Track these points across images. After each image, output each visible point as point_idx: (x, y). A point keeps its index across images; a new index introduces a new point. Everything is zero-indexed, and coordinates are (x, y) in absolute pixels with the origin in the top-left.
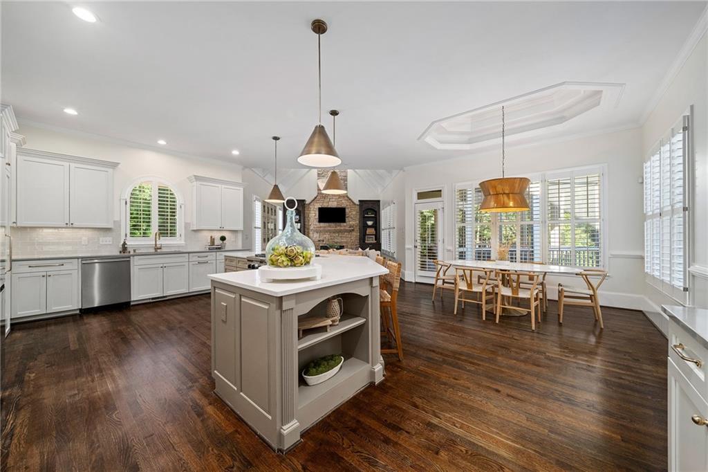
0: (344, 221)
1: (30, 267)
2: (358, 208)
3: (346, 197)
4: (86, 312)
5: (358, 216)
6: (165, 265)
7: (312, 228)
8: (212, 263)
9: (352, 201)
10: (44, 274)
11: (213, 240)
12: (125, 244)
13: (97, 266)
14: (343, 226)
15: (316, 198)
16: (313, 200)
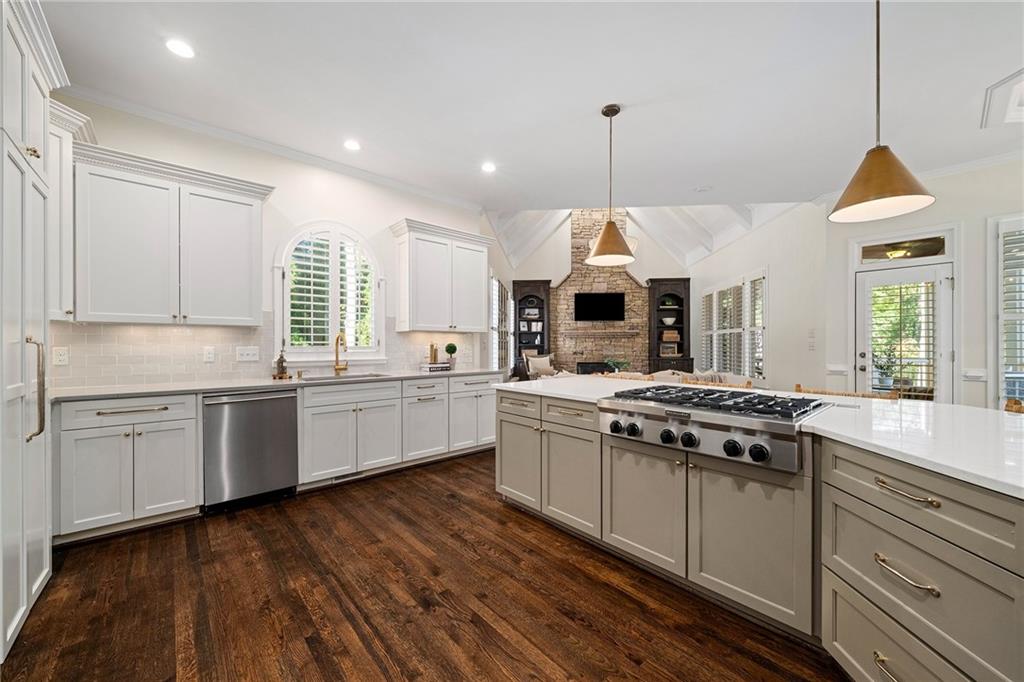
0: (622, 319)
1: (99, 414)
2: (645, 294)
3: (622, 272)
4: (213, 512)
5: (647, 309)
6: (360, 406)
7: (562, 329)
8: (442, 400)
9: (634, 280)
10: (129, 430)
11: (434, 353)
12: (281, 361)
13: (226, 408)
14: (619, 327)
15: (569, 277)
16: (565, 281)
